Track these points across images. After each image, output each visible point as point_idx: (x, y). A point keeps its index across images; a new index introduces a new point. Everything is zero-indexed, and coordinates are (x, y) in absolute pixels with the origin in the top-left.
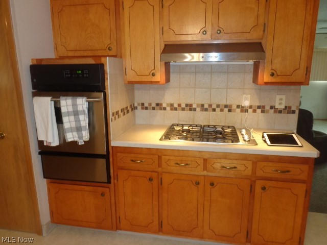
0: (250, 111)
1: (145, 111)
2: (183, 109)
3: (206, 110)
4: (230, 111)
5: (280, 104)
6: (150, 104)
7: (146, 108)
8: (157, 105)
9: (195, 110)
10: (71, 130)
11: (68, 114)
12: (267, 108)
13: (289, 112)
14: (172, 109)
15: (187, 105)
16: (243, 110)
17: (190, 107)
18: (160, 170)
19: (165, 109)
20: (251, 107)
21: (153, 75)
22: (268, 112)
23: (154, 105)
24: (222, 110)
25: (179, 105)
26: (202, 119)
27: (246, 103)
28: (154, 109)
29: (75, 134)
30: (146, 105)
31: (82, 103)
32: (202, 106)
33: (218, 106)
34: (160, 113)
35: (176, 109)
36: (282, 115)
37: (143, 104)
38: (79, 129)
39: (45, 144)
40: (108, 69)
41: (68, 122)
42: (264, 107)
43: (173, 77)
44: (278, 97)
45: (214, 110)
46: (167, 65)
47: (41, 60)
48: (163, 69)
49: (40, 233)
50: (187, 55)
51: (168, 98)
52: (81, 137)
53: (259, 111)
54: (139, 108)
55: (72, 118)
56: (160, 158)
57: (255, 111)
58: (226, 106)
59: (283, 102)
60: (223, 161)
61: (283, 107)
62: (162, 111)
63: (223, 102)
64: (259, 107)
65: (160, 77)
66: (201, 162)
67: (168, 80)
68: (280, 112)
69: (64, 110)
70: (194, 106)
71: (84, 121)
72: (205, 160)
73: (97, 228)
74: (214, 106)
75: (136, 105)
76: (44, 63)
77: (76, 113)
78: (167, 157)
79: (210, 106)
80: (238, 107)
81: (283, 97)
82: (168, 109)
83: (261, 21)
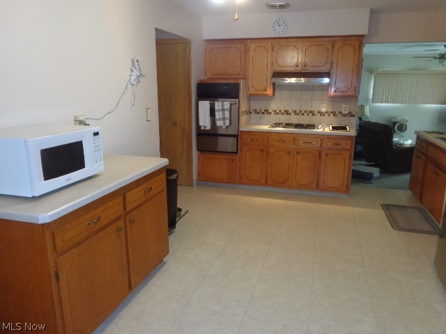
0: (326, 115)
1: (257, 115)
2: (283, 114)
3: (298, 114)
4: (313, 115)
5: (345, 110)
6: (261, 110)
7: (258, 113)
8: (265, 110)
9: (290, 114)
10: (220, 119)
11: (219, 110)
12: (337, 113)
13: (351, 116)
14: (275, 114)
15: (285, 111)
16: (322, 114)
17: (287, 112)
18: (268, 145)
19: (270, 113)
20: (327, 112)
21: (266, 90)
22: (337, 116)
23: (263, 111)
24: (308, 115)
25: (280, 111)
26: (295, 119)
27: (324, 110)
28: (263, 113)
29: (222, 122)
30: (258, 111)
31: (227, 104)
32: (295, 111)
33: (306, 112)
34: (267, 116)
35: (278, 113)
36: (346, 118)
37: (256, 110)
38: (224, 119)
39: (202, 128)
40: (241, 86)
41: (218, 115)
42: (335, 112)
43: (276, 92)
44: (344, 106)
45: (303, 114)
46: (274, 84)
47: (202, 80)
48: (272, 87)
49: (191, 185)
50: (287, 79)
51: (274, 106)
52: (225, 124)
53: (332, 115)
54: (253, 112)
55: (221, 113)
56: (268, 138)
57: (329, 115)
58: (311, 112)
59: (347, 109)
60: (304, 139)
61: (347, 112)
62: (268, 115)
63: (309, 109)
64: (332, 113)
65: (269, 92)
66: (292, 140)
67: (274, 94)
68: (345, 115)
69: (216, 108)
70: (290, 112)
71: (227, 114)
72: (294, 139)
73: (227, 183)
74: (303, 112)
75: (251, 110)
76: (204, 82)
77: (223, 110)
78: (272, 137)
79: (301, 111)
80: (319, 112)
81: (347, 106)
82: (273, 113)
83: (329, 60)
